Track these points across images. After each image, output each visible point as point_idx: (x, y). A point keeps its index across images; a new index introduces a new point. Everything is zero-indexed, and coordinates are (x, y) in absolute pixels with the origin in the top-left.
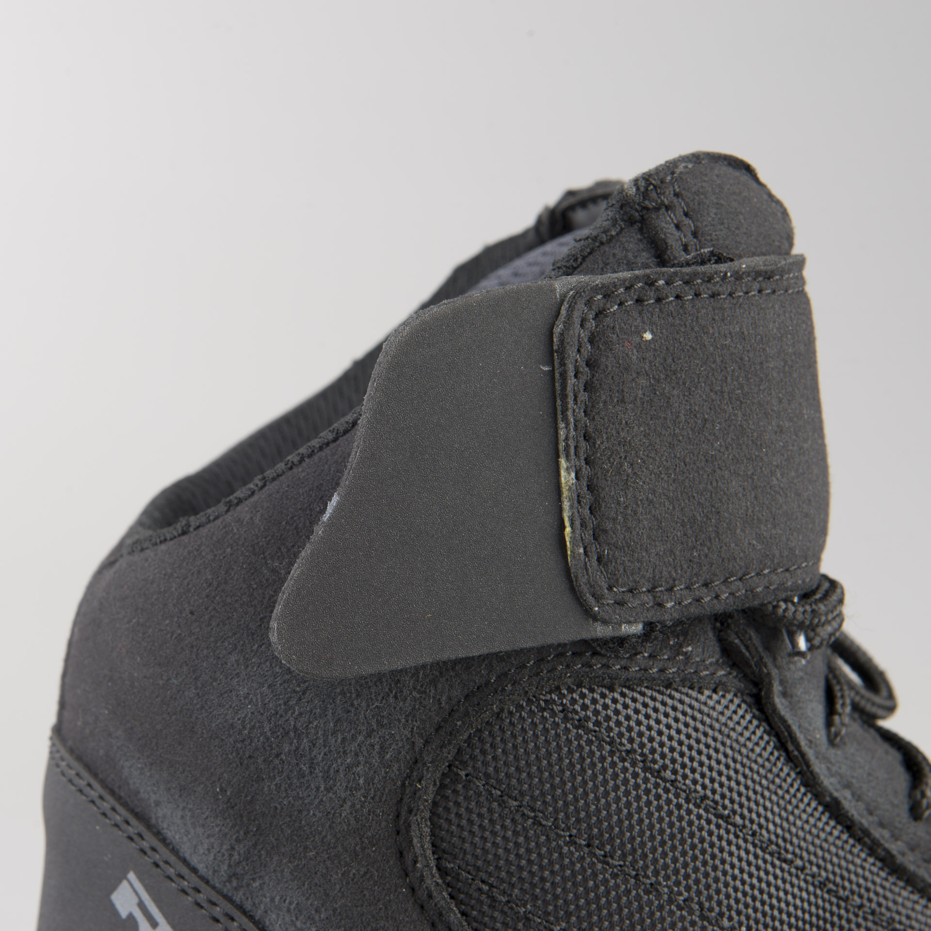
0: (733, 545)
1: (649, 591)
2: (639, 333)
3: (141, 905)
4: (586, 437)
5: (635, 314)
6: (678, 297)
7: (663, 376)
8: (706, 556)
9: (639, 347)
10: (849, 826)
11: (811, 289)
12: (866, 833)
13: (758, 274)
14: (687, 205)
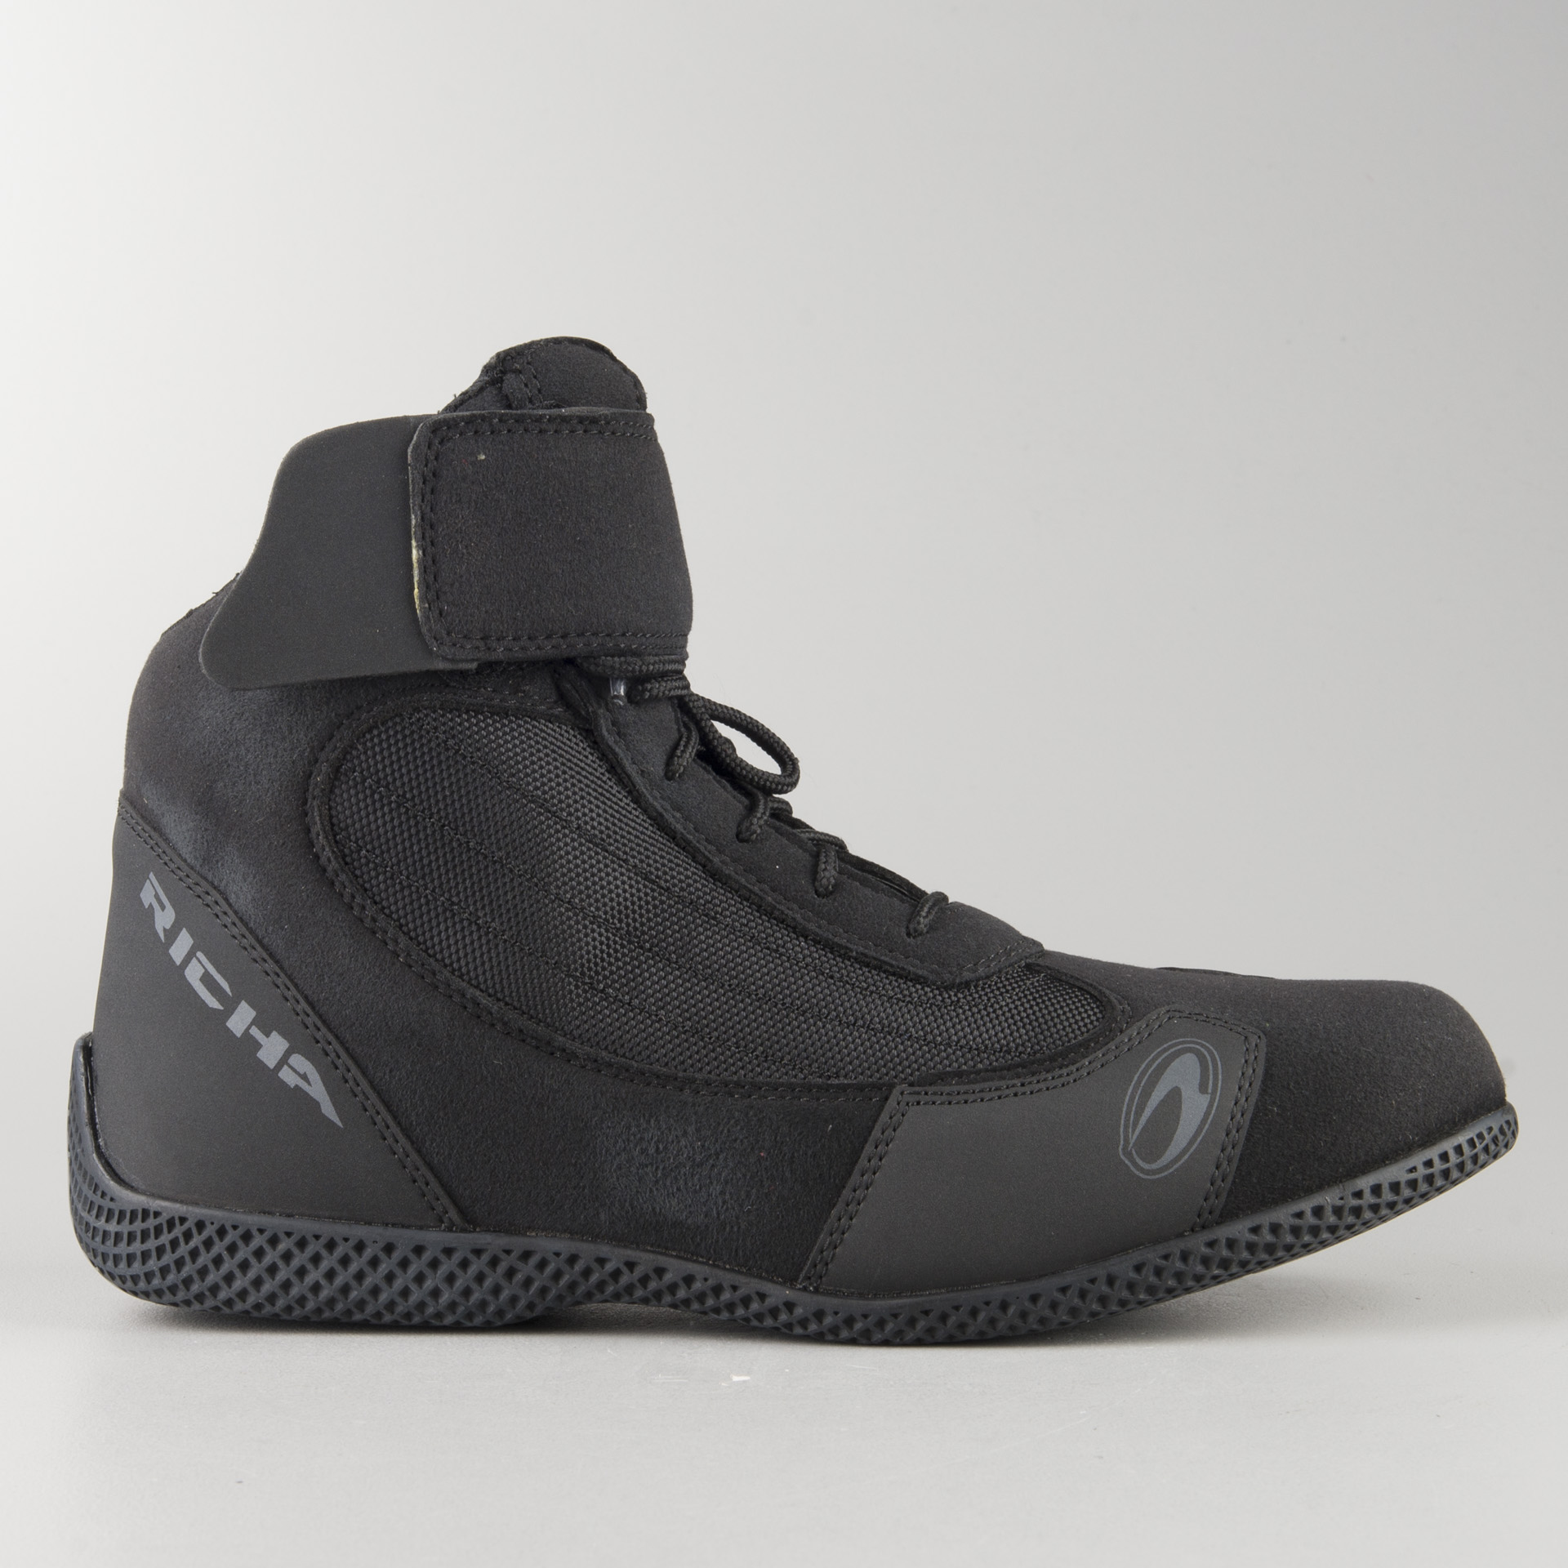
0: (552, 610)
1: (482, 639)
2: (474, 454)
3: (157, 896)
4: (432, 527)
5: (472, 442)
6: (509, 431)
7: (494, 486)
8: (528, 616)
9: (473, 464)
10: (672, 835)
11: (662, 441)
12: (689, 842)
13: (581, 420)
14: (536, 370)
